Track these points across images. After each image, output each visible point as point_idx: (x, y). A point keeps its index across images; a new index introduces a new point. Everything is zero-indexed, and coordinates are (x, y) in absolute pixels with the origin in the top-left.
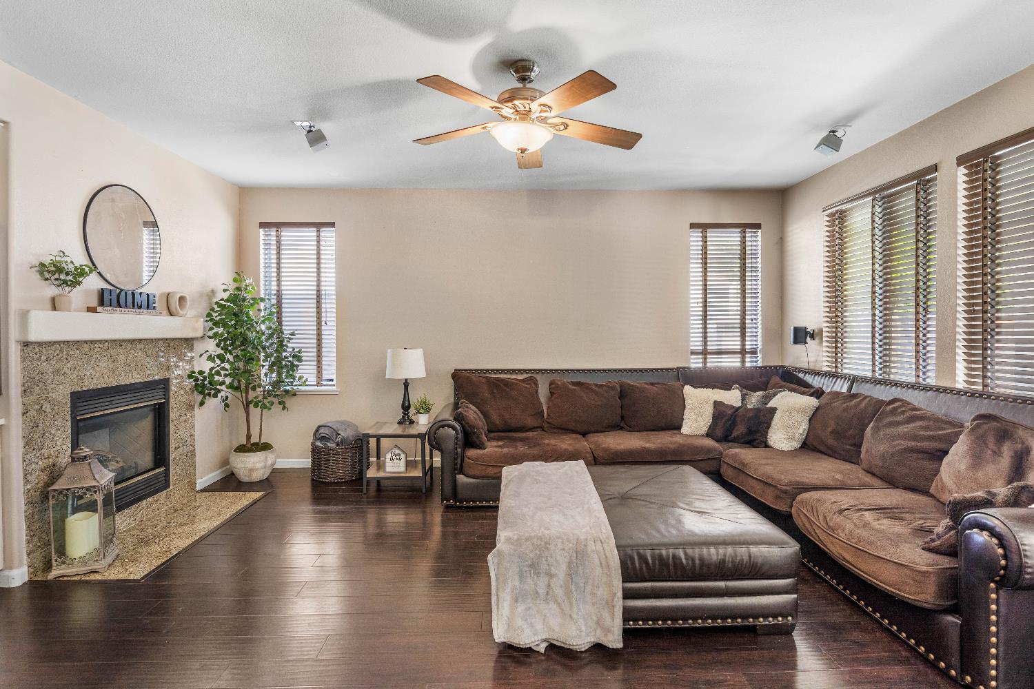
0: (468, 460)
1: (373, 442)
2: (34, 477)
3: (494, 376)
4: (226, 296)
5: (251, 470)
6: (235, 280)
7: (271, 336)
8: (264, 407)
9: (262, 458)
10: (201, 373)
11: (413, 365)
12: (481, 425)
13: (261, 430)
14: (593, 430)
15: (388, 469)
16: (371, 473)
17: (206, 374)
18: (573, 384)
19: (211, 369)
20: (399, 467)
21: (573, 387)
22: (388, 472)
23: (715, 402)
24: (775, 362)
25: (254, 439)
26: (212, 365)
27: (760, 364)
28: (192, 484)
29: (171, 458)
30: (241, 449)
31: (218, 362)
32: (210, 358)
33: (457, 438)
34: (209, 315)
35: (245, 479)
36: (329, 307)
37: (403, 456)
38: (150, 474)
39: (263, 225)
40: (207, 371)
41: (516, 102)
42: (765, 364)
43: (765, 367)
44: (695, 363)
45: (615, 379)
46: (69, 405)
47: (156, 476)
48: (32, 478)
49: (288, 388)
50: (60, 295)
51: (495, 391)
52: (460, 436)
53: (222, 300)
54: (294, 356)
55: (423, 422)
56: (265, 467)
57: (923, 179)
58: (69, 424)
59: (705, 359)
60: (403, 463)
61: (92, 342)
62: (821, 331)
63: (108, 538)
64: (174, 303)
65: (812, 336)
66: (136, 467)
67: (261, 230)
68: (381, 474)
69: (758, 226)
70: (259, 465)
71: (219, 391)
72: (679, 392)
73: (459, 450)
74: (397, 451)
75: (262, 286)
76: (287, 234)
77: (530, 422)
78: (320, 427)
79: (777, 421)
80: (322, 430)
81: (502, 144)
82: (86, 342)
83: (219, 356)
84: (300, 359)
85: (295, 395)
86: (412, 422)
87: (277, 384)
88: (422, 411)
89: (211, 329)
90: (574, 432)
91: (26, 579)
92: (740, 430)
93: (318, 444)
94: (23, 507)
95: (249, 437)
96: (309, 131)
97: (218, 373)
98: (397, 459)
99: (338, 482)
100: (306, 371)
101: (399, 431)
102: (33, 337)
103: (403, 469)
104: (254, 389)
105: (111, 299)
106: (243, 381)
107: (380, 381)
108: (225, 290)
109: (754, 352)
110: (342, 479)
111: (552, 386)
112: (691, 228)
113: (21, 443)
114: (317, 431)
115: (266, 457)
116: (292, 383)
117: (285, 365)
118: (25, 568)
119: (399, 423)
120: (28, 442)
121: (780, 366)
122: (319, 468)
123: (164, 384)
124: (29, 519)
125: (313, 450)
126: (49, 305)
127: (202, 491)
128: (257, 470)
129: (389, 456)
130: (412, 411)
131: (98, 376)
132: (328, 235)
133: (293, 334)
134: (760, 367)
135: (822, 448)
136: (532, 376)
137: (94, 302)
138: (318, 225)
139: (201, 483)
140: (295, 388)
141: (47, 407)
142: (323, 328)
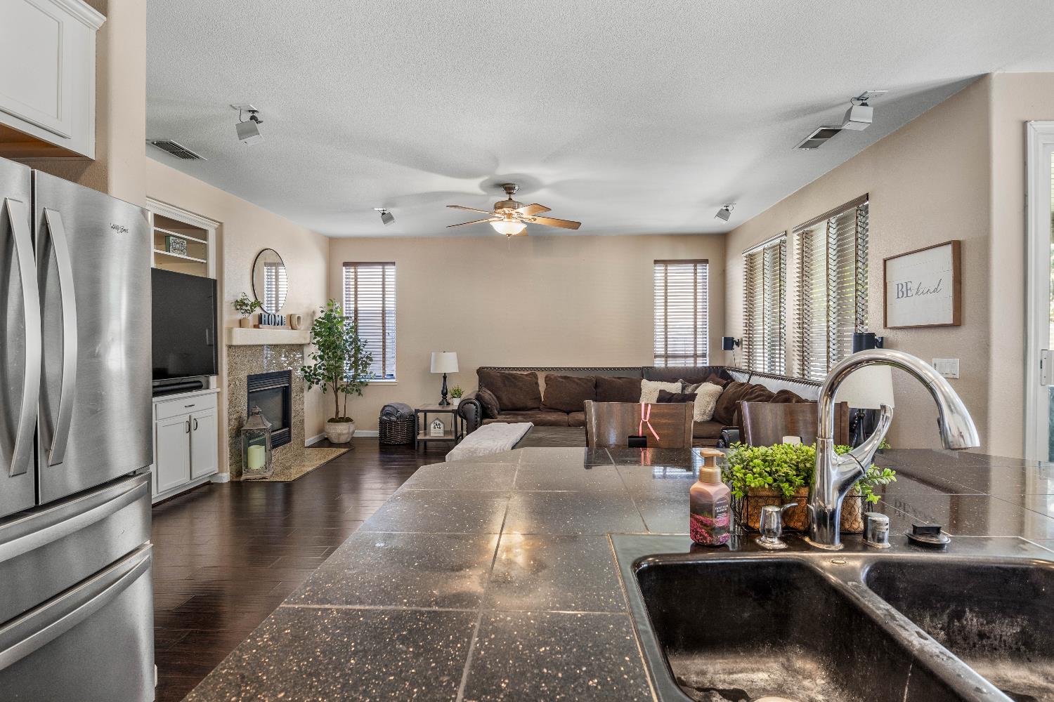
1: (421, 415)
3: (507, 372)
4: (322, 315)
5: (340, 434)
6: (329, 305)
7: (351, 343)
8: (348, 392)
9: (347, 428)
10: (309, 367)
11: (449, 363)
12: (493, 403)
13: (345, 408)
14: (574, 409)
15: (431, 434)
16: (420, 437)
17: (312, 368)
18: (561, 377)
19: (316, 365)
20: (439, 433)
21: (561, 380)
22: (432, 436)
23: (660, 391)
24: (718, 363)
25: (341, 415)
26: (315, 362)
27: (708, 365)
28: (303, 442)
29: (292, 422)
30: (332, 420)
31: (319, 360)
32: (314, 358)
33: (476, 411)
34: (313, 329)
35: (336, 441)
36: (391, 321)
37: (442, 426)
38: (281, 431)
39: (346, 264)
40: (313, 366)
41: (504, 209)
42: (711, 365)
43: (713, 367)
44: (659, 363)
45: (593, 374)
46: (246, 383)
47: (284, 433)
48: (232, 423)
49: (362, 380)
50: (244, 319)
51: (506, 382)
52: (479, 409)
53: (320, 318)
54: (367, 357)
55: (456, 403)
58: (246, 394)
59: (666, 361)
60: (441, 431)
61: (257, 346)
62: (742, 340)
63: (269, 461)
64: (295, 321)
65: (738, 344)
67: (344, 268)
68: (427, 437)
69: (706, 261)
70: (345, 432)
71: (319, 380)
72: (638, 384)
73: (479, 419)
74: (438, 422)
75: (346, 308)
76: (360, 270)
77: (530, 404)
78: (386, 406)
79: (696, 402)
80: (387, 409)
81: (497, 230)
82: (254, 346)
83: (320, 356)
84: (371, 360)
85: (367, 385)
86: (448, 404)
87: (355, 377)
88: (456, 396)
89: (315, 338)
90: (560, 411)
91: (229, 479)
93: (384, 418)
94: (228, 439)
95: (337, 413)
96: (383, 214)
97: (320, 368)
98: (438, 427)
99: (398, 444)
100: (375, 368)
101: (440, 408)
102: (234, 343)
103: (442, 435)
104: (341, 379)
105: (265, 320)
106: (333, 374)
107: (427, 375)
108: (322, 312)
109: (704, 356)
110: (401, 442)
111: (548, 379)
112: (656, 263)
113: (228, 403)
114: (383, 409)
115: (349, 427)
116: (365, 376)
117: (360, 363)
118: (229, 473)
119: (440, 404)
120: (230, 402)
121: (720, 367)
122: (385, 433)
123: (288, 374)
124: (231, 445)
125: (381, 422)
126: (238, 325)
127: (309, 447)
128: (343, 434)
129: (432, 426)
130: (449, 396)
131: (260, 366)
132: (391, 271)
133: (366, 342)
134: (709, 367)
136: (533, 372)
137: (258, 322)
138: (384, 264)
139: (308, 442)
140: (367, 380)
141: (238, 383)
142: (387, 337)
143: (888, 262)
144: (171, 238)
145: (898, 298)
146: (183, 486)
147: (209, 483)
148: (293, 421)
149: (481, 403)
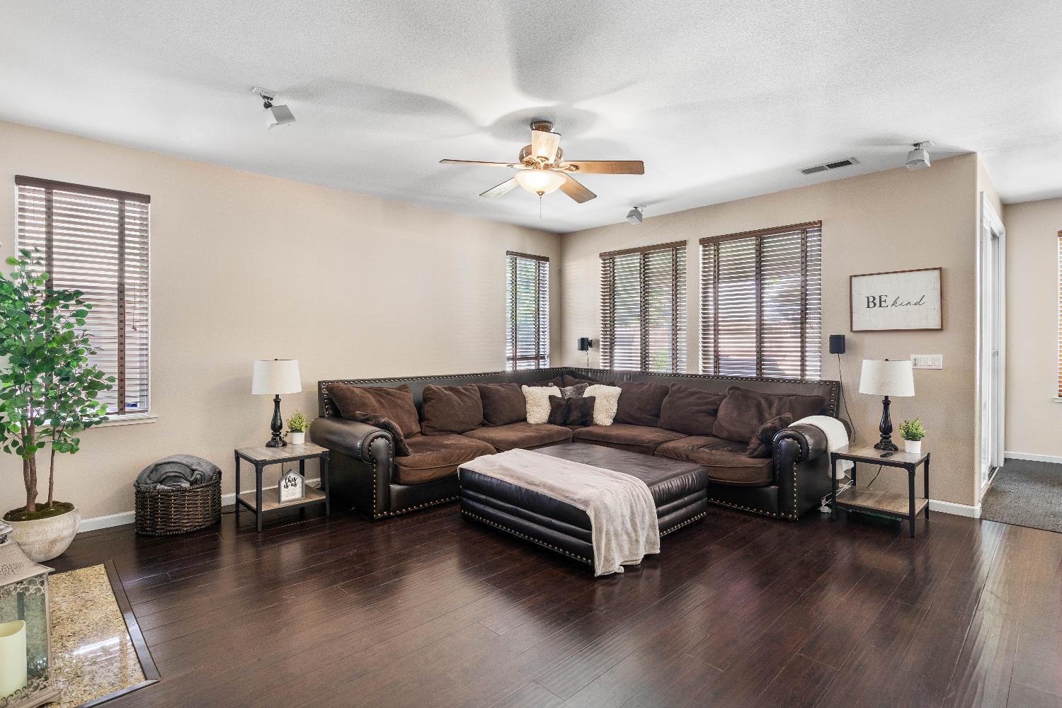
0: (402, 467)
3: (360, 386)
5: (53, 543)
9: (71, 522)
13: (51, 484)
15: (283, 499)
18: (446, 389)
20: (297, 494)
22: (286, 502)
24: (557, 364)
27: (548, 366)
37: (299, 481)
42: (552, 367)
43: (553, 369)
44: (509, 367)
55: (299, 441)
57: (677, 247)
59: (515, 364)
60: (300, 488)
62: (598, 341)
65: (592, 345)
68: (275, 506)
69: (547, 259)
72: (519, 391)
73: (391, 459)
74: (292, 476)
79: (598, 405)
80: (160, 469)
86: (285, 444)
92: (575, 415)
95: (32, 496)
96: (269, 104)
98: (292, 485)
99: (197, 531)
103: (303, 495)
109: (543, 357)
110: (202, 526)
111: (429, 392)
112: (507, 254)
119: (269, 445)
125: (138, 493)
132: (139, 211)
134: (549, 369)
135: (630, 420)
138: (122, 196)
143: (854, 279)
145: (868, 307)
149: (393, 435)
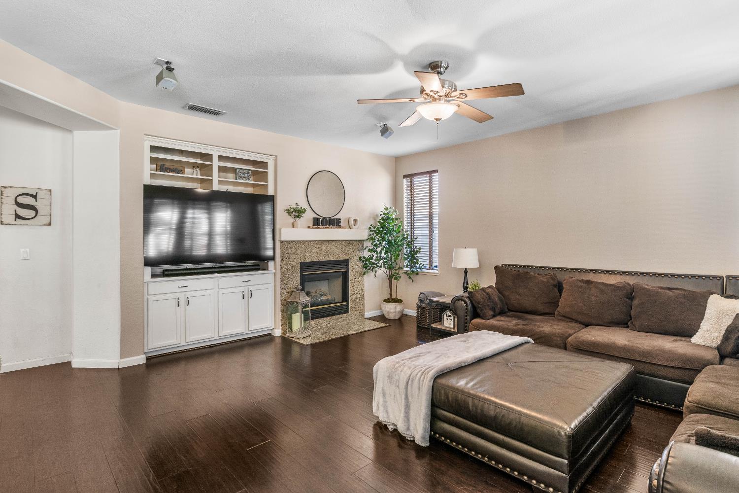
2: (284, 295)
3: (525, 271)
5: (388, 312)
10: (365, 257)
13: (397, 292)
15: (445, 324)
16: (435, 325)
18: (583, 281)
20: (450, 324)
21: (581, 284)
22: (444, 327)
25: (393, 297)
28: (362, 314)
30: (386, 301)
31: (373, 252)
32: (370, 250)
33: (467, 309)
34: (369, 228)
36: (436, 221)
37: (452, 318)
38: (339, 304)
39: (405, 177)
46: (299, 267)
47: (342, 306)
49: (414, 269)
50: (294, 222)
51: (517, 282)
52: (469, 308)
54: (416, 251)
56: (395, 312)
58: (299, 275)
61: (310, 241)
64: (352, 223)
66: (335, 300)
67: (404, 179)
68: (440, 327)
70: (392, 310)
71: (374, 269)
73: (468, 317)
74: (449, 314)
76: (415, 180)
77: (541, 308)
80: (422, 295)
82: (307, 241)
85: (417, 274)
88: (472, 290)
91: (280, 335)
94: (280, 306)
97: (372, 258)
98: (449, 319)
100: (423, 260)
102: (283, 239)
103: (452, 326)
105: (318, 222)
113: (280, 281)
114: (419, 296)
115: (396, 307)
118: (280, 330)
120: (282, 280)
123: (346, 262)
126: (291, 226)
127: (367, 319)
128: (391, 313)
129: (445, 316)
131: (312, 256)
136: (552, 273)
137: (311, 224)
138: (430, 173)
139: (367, 314)
140: (418, 270)
141: (290, 267)
144: (238, 170)
146: (241, 334)
147: (269, 335)
148: (350, 298)
149: (472, 302)
